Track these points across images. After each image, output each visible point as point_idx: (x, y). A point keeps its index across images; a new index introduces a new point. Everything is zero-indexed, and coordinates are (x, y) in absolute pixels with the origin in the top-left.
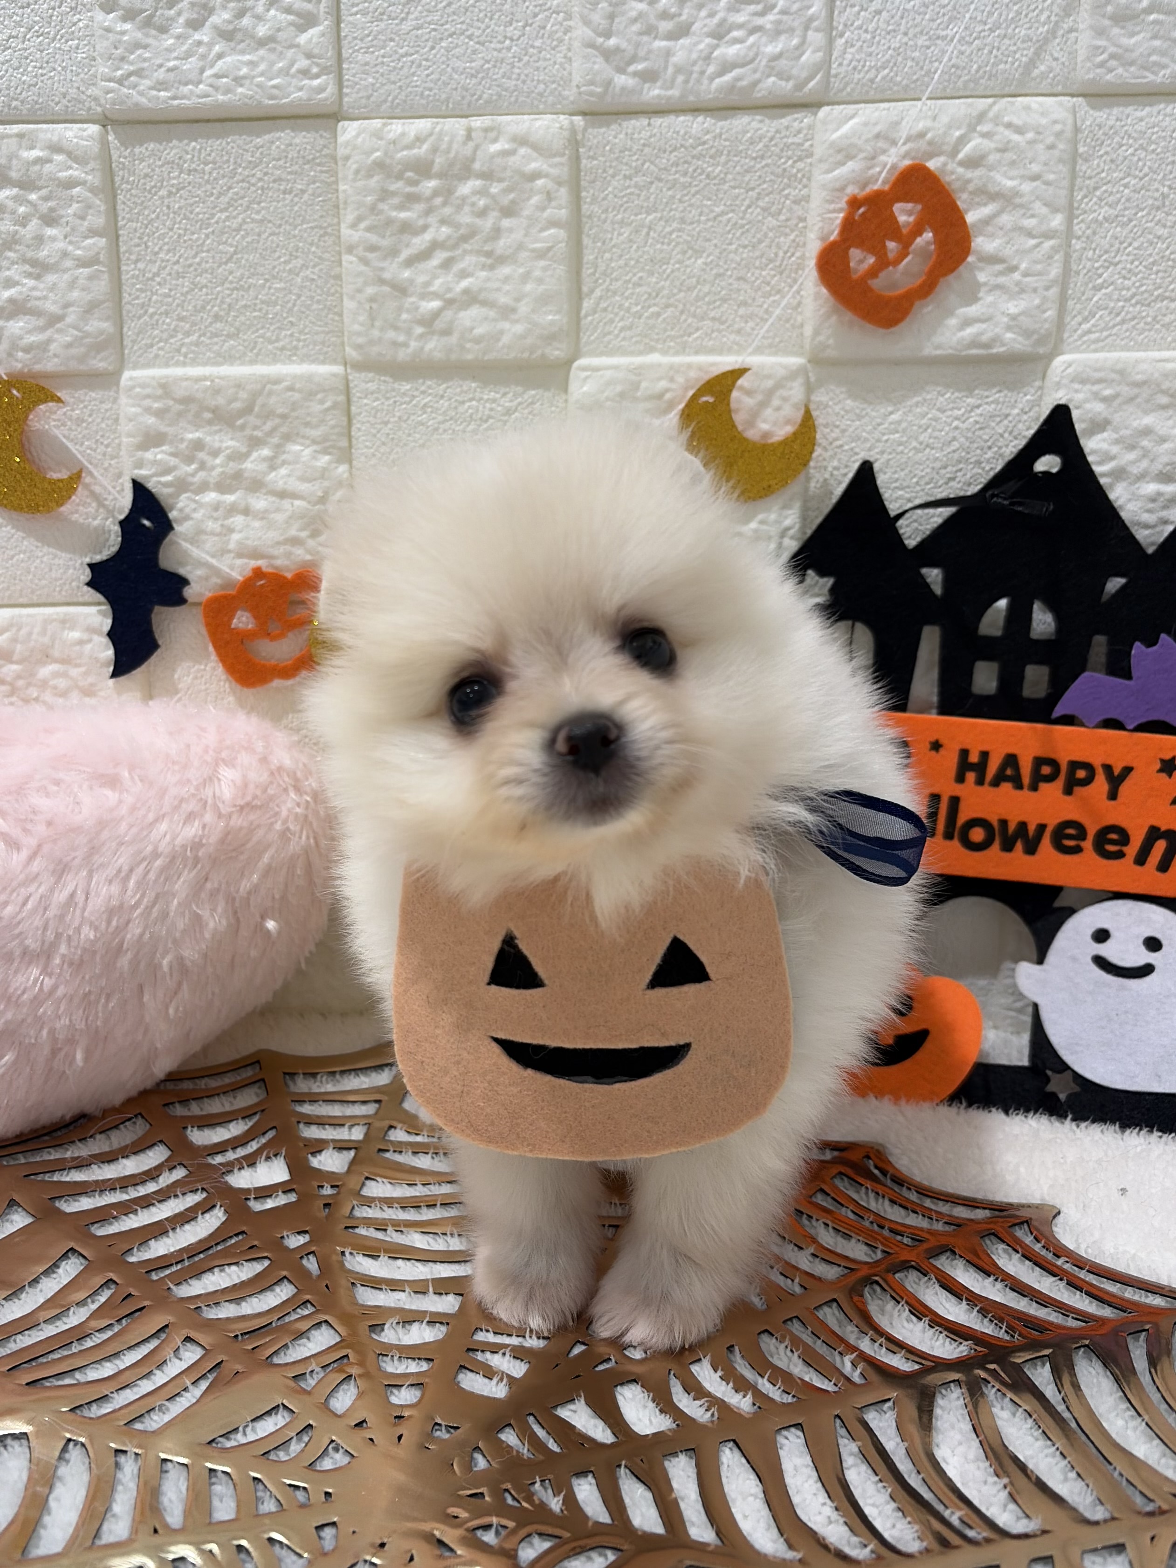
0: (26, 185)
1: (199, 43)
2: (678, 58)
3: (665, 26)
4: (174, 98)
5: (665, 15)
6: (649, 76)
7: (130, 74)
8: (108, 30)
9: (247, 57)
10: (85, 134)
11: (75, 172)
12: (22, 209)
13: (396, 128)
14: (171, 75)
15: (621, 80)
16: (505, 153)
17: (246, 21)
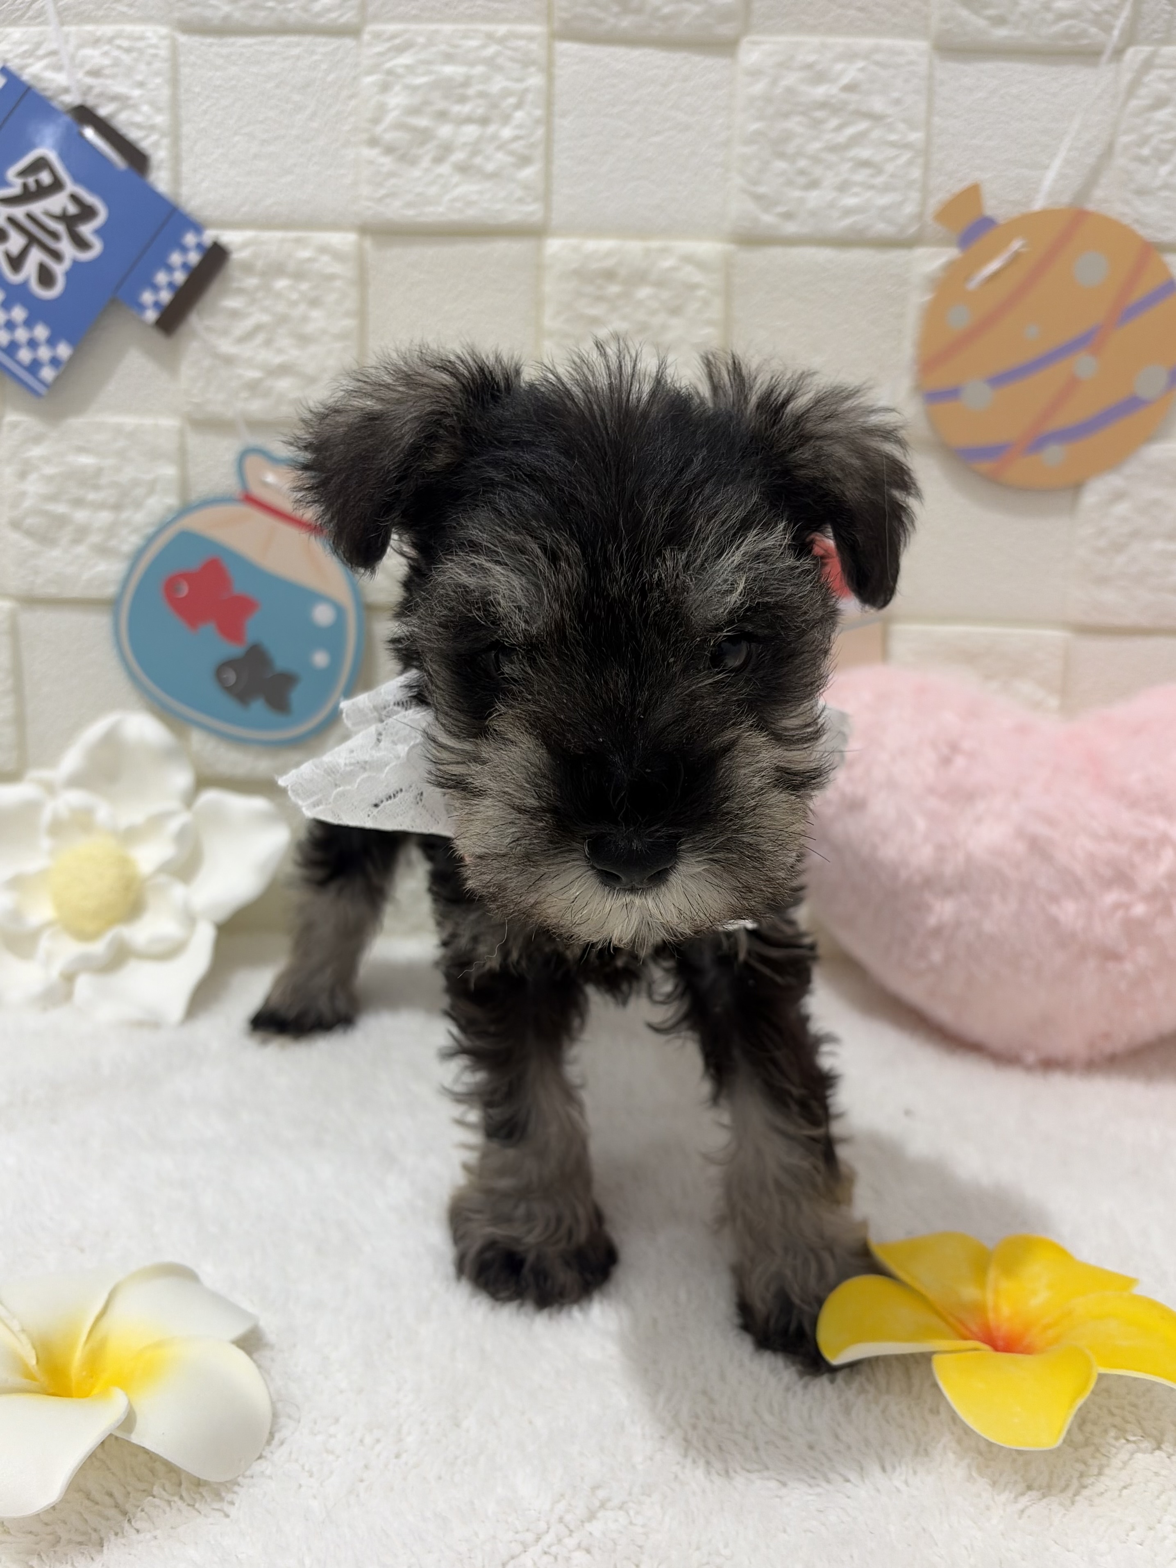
0: (299, 276)
1: (440, 176)
2: (811, 203)
3: (802, 180)
4: (420, 214)
5: (802, 172)
6: (788, 216)
7: (386, 196)
8: (371, 162)
9: (475, 188)
10: (347, 240)
11: (336, 268)
12: (294, 296)
13: (591, 245)
14: (418, 199)
15: (768, 219)
16: (673, 269)
17: (478, 160)
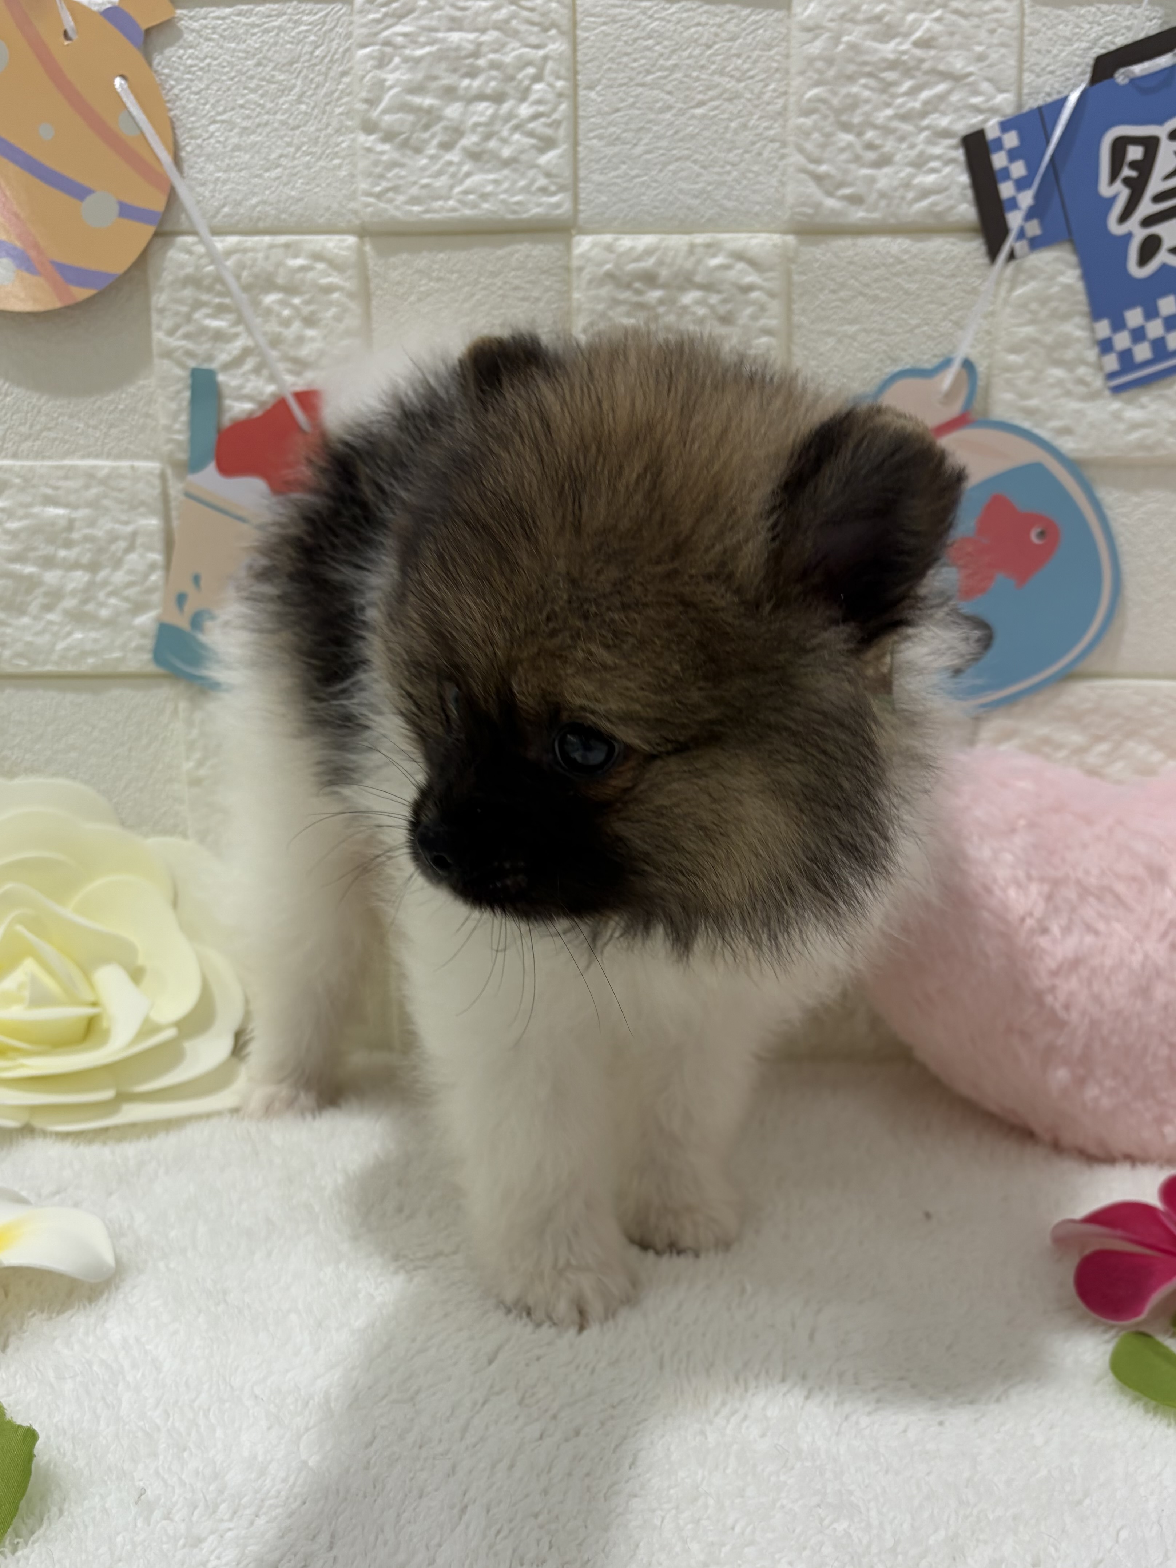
0: (291, 288)
2: (882, 184)
4: (427, 211)
9: (490, 176)
10: (346, 244)
11: (334, 277)
12: (287, 312)
13: (626, 242)
14: (424, 192)
16: (722, 267)
